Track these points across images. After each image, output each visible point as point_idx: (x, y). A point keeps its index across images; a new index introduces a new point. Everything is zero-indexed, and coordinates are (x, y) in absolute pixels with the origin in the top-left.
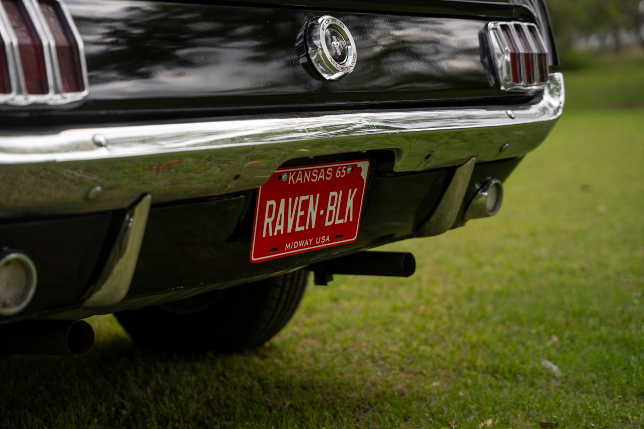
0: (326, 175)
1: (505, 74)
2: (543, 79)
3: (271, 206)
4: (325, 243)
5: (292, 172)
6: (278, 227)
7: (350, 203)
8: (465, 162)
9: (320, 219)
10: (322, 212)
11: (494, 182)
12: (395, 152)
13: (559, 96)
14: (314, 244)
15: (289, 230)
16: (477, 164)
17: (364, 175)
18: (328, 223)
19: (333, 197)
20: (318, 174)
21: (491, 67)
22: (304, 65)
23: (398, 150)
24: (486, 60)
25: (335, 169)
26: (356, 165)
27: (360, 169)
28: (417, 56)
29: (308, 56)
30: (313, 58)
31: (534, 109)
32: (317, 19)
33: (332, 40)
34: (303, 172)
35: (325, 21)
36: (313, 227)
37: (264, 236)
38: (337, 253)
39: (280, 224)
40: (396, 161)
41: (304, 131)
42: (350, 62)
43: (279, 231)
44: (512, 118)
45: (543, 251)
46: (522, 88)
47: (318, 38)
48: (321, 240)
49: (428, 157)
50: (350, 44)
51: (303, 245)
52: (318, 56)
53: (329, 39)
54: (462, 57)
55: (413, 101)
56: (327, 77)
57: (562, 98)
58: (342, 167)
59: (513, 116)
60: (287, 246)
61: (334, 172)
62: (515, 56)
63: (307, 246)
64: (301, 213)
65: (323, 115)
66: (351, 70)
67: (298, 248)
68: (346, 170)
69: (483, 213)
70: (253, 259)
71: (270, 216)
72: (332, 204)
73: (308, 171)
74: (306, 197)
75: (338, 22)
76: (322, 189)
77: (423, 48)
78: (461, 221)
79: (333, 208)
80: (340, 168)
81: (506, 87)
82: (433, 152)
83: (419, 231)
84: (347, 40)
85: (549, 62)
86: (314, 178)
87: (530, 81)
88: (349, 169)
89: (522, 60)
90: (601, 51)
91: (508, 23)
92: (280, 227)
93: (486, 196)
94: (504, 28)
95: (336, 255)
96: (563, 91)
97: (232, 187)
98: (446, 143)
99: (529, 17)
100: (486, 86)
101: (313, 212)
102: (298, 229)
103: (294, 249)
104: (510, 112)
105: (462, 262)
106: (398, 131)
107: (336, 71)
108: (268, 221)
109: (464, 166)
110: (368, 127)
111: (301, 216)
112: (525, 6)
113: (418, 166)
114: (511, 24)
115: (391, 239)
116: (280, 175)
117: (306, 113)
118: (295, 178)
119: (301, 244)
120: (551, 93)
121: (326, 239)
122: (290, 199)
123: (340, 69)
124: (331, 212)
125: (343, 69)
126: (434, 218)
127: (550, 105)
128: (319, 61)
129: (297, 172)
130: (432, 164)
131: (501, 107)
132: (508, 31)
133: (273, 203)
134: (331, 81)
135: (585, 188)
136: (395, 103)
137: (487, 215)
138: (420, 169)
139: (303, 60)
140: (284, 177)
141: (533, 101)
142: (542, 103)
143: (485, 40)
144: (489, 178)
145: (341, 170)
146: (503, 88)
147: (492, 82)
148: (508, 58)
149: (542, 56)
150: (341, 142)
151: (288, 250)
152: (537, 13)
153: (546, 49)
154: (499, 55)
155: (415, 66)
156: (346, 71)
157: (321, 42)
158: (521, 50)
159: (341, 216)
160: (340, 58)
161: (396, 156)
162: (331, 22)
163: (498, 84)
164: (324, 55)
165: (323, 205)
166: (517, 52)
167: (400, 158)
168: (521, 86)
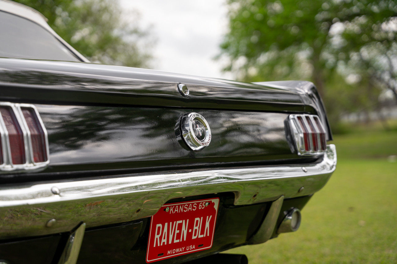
0: (193, 208)
1: (300, 145)
2: (323, 148)
3: (159, 228)
4: (192, 250)
5: (172, 206)
6: (163, 241)
7: (207, 225)
8: (277, 198)
9: (189, 235)
10: (190, 231)
11: (295, 210)
12: (235, 193)
13: (333, 158)
14: (185, 250)
15: (170, 242)
16: (285, 200)
17: (216, 207)
18: (194, 237)
19: (197, 221)
20: (188, 207)
21: (293, 142)
22: (179, 141)
23: (237, 192)
24: (289, 137)
25: (198, 204)
26: (211, 201)
27: (214, 204)
28: (246, 132)
29: (182, 136)
30: (185, 138)
31: (318, 166)
32: (187, 114)
33: (196, 127)
34: (179, 206)
35: (192, 115)
36: (185, 240)
37: (155, 246)
38: (199, 255)
39: (164, 238)
40: (235, 199)
41: (179, 181)
42: (208, 140)
43: (164, 243)
44: (305, 172)
45: (326, 250)
46: (311, 153)
47: (188, 125)
48: (190, 248)
49: (255, 196)
50: (207, 129)
51: (179, 251)
52: (188, 136)
53: (195, 126)
54: (274, 132)
55: (245, 162)
56: (193, 148)
57: (335, 159)
58: (203, 202)
59: (306, 171)
60: (169, 252)
61: (198, 206)
62: (306, 135)
63: (181, 252)
64: (177, 231)
65: (191, 172)
66: (208, 144)
67: (176, 253)
68: (205, 204)
69: (289, 229)
70: (148, 261)
71: (158, 234)
72: (196, 225)
73: (182, 205)
74: (180, 222)
75: (200, 116)
76: (190, 216)
77: (251, 128)
78: (275, 234)
79: (197, 228)
80: (201, 203)
81: (301, 153)
82: (258, 193)
83: (250, 241)
84: (206, 126)
85: (327, 138)
86: (186, 209)
87: (315, 149)
88: (207, 204)
89: (310, 137)
91: (301, 115)
92: (164, 241)
93: (291, 219)
94: (299, 118)
95: (199, 256)
96: (335, 156)
97: (136, 216)
98: (266, 186)
99: (314, 112)
100: (288, 152)
101: (184, 230)
102: (176, 241)
103: (173, 254)
104: (304, 168)
105: (277, 257)
106: (236, 181)
107: (199, 145)
108: (157, 237)
109: (277, 201)
110: (218, 178)
111: (177, 234)
112: (311, 105)
113: (249, 202)
114: (303, 116)
115: (233, 246)
116: (164, 209)
117: (181, 171)
118: (174, 210)
119: (178, 250)
120: (328, 156)
121: (192, 247)
122: (171, 223)
123: (201, 144)
124: (196, 230)
125: (203, 144)
126: (259, 232)
127: (328, 164)
128: (189, 139)
129: (175, 206)
130: (258, 200)
131: (298, 165)
132: (301, 120)
133: (160, 225)
134: (196, 151)
135: (351, 209)
136: (234, 163)
137: (291, 231)
138: (250, 203)
139: (179, 138)
140: (167, 210)
141: (318, 161)
142: (323, 163)
143: (288, 125)
144: (292, 208)
145: (202, 204)
146: (299, 154)
147: (293, 150)
148: (302, 135)
149: (322, 135)
150: (203, 188)
151: (169, 255)
152: (318, 109)
153: (325, 131)
154: (296, 134)
155: (245, 139)
156: (205, 145)
157: (190, 128)
158: (310, 131)
159: (202, 233)
160: (201, 138)
161: (235, 196)
162: (196, 116)
163: (296, 152)
164: (192, 136)
165: (191, 226)
166: (307, 132)
167: (238, 197)
168: (311, 152)
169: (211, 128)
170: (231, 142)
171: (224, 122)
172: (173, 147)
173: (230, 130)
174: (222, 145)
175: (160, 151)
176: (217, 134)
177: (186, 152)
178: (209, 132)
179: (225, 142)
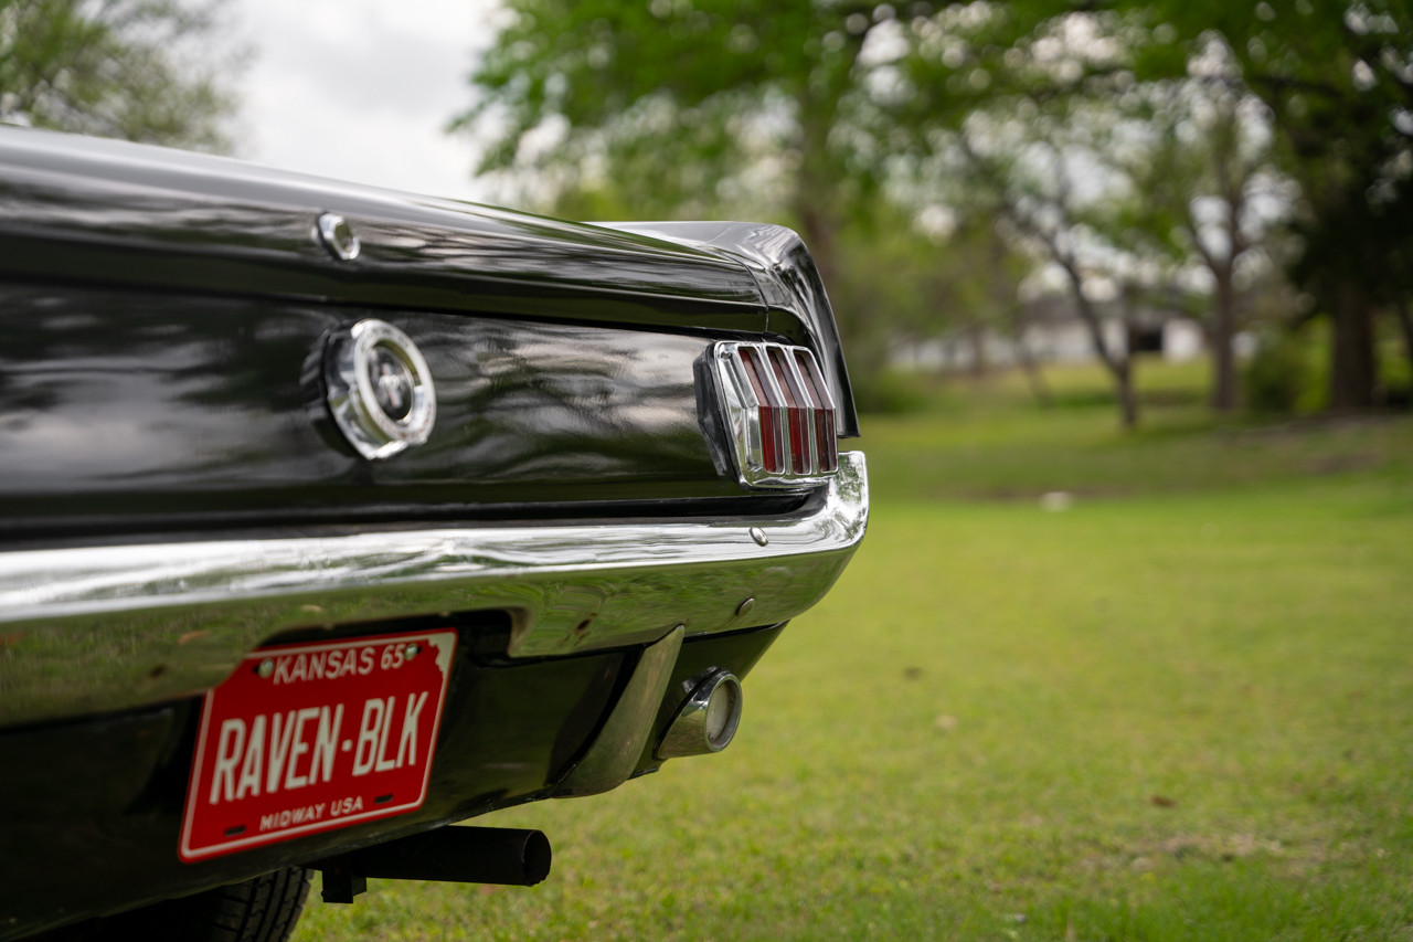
0: (360, 663)
1: (748, 451)
2: (826, 463)
3: (233, 735)
4: (352, 813)
5: (285, 658)
6: (246, 780)
7: (410, 726)
8: (662, 635)
9: (343, 761)
10: (347, 745)
11: (722, 677)
12: (513, 615)
13: (859, 498)
14: (326, 815)
15: (272, 786)
16: (686, 640)
17: (444, 662)
18: (359, 770)
19: (374, 713)
20: (342, 661)
21: (723, 438)
22: (319, 424)
23: (520, 611)
24: (709, 419)
25: (379, 650)
26: (427, 642)
27: (435, 651)
28: (560, 398)
29: (327, 406)
30: (340, 412)
31: (806, 524)
32: (350, 327)
33: (381, 374)
34: (309, 657)
35: (366, 331)
36: (327, 777)
37: (214, 800)
38: (377, 834)
39: (251, 772)
40: (514, 634)
41: (312, 566)
42: (420, 421)
43: (249, 789)
44: (762, 544)
45: (824, 816)
46: (780, 479)
47: (350, 366)
48: (344, 807)
49: (584, 625)
50: (418, 383)
51: (302, 820)
52: (351, 408)
53: (376, 370)
54: (657, 401)
55: (554, 504)
56: (369, 451)
57: (865, 502)
58: (396, 645)
59: (764, 540)
60: (266, 822)
61: (377, 657)
62: (767, 413)
63: (310, 822)
64: (300, 748)
65: (357, 533)
66: (422, 438)
67: (292, 825)
68: (403, 651)
69: (698, 744)
70: (187, 853)
71: (229, 754)
72: (371, 727)
73: (319, 655)
74: (311, 713)
75: (397, 336)
76: (349, 695)
77: (576, 383)
78: (651, 760)
80: (391, 647)
81: (750, 476)
82: (594, 614)
83: (561, 783)
84: (414, 373)
85: (840, 428)
86: (333, 669)
87: (799, 466)
88: (411, 651)
89: (783, 423)
90: (946, 375)
91: (754, 345)
92: (251, 781)
93: (706, 711)
94: (747, 354)
95: (377, 837)
96: (865, 490)
97: (147, 692)
98: (625, 591)
99: (799, 334)
100: (706, 472)
101: (326, 744)
102: (293, 783)
103: (280, 829)
104: (756, 531)
105: (653, 837)
106: (521, 570)
107: (387, 439)
108: (224, 766)
109: (660, 643)
110: (452, 560)
111: (299, 755)
112: (789, 309)
113: (561, 645)
114: (761, 347)
115: (499, 800)
116: (254, 666)
117: (321, 529)
118: (290, 669)
119: (298, 815)
120: (842, 492)
121: (353, 803)
122: (277, 717)
123: (396, 436)
124: (368, 744)
125: (404, 436)
126: (593, 754)
127: (839, 516)
128: (351, 416)
129: (295, 657)
130: (594, 638)
131: (738, 518)
132: (756, 361)
133: (236, 725)
134: (377, 460)
135: (912, 673)
136: (515, 507)
137: (707, 750)
138: (566, 650)
139: (318, 413)
140: (265, 668)
141: (804, 508)
142: (825, 514)
143: (707, 376)
144: (714, 669)
145: (392, 652)
146: (743, 480)
147: (721, 466)
148: (754, 415)
149: (823, 414)
150: (397, 594)
151: (267, 831)
152: (814, 325)
153: (833, 400)
154: (735, 410)
155: (555, 419)
156: (411, 441)
157: (358, 376)
158: (782, 402)
159: (391, 753)
160: (397, 413)
161: (514, 623)
162: (381, 336)
163: (733, 471)
164: (363, 405)
165: (350, 730)
166: (774, 405)
167: (522, 626)
168: (783, 477)
169: (436, 379)
170: (504, 430)
171: (484, 358)
172: (294, 443)
173: (502, 387)
174: (473, 441)
175: (247, 457)
176: (456, 402)
177: (342, 464)
178: (426, 392)
179: (482, 431)
